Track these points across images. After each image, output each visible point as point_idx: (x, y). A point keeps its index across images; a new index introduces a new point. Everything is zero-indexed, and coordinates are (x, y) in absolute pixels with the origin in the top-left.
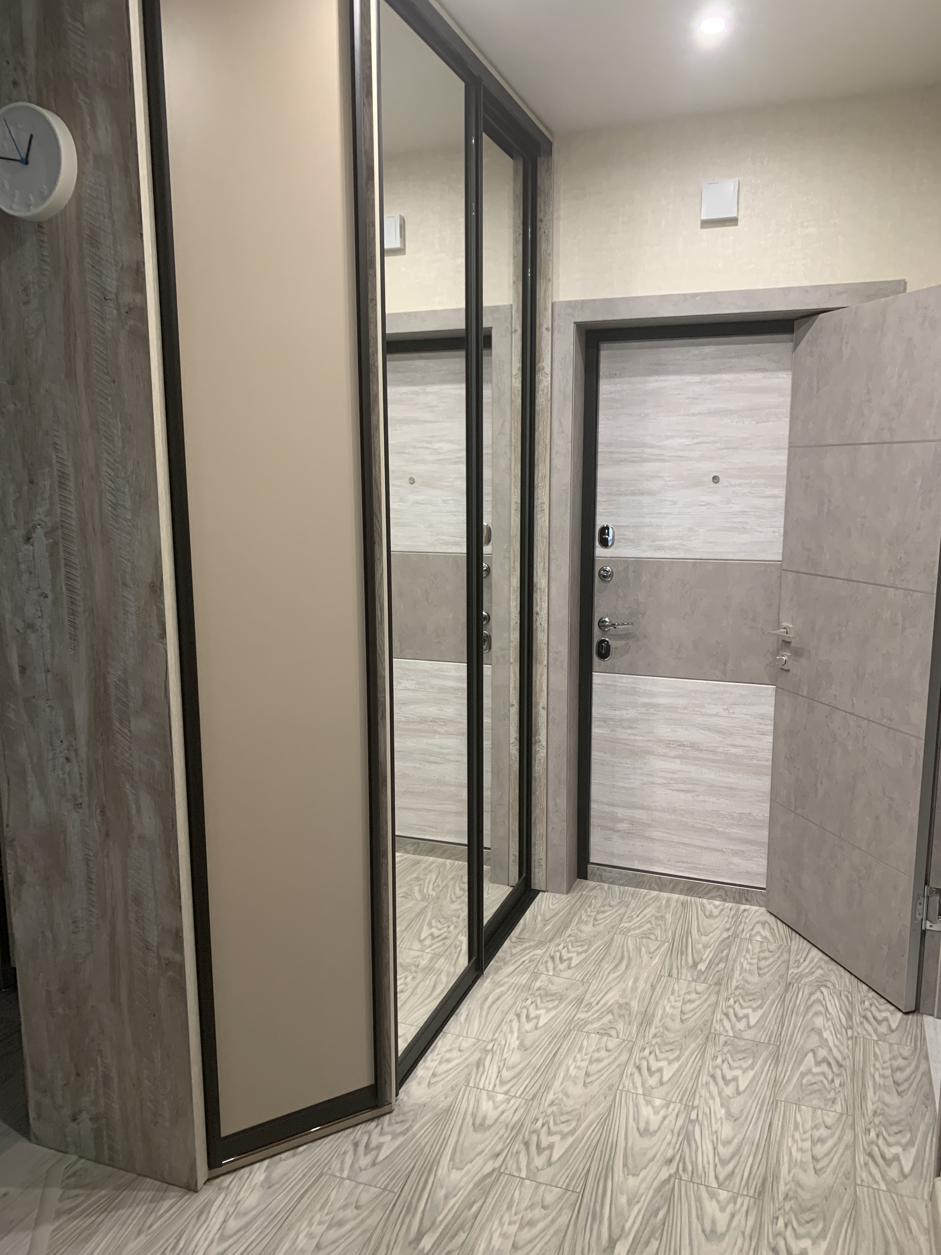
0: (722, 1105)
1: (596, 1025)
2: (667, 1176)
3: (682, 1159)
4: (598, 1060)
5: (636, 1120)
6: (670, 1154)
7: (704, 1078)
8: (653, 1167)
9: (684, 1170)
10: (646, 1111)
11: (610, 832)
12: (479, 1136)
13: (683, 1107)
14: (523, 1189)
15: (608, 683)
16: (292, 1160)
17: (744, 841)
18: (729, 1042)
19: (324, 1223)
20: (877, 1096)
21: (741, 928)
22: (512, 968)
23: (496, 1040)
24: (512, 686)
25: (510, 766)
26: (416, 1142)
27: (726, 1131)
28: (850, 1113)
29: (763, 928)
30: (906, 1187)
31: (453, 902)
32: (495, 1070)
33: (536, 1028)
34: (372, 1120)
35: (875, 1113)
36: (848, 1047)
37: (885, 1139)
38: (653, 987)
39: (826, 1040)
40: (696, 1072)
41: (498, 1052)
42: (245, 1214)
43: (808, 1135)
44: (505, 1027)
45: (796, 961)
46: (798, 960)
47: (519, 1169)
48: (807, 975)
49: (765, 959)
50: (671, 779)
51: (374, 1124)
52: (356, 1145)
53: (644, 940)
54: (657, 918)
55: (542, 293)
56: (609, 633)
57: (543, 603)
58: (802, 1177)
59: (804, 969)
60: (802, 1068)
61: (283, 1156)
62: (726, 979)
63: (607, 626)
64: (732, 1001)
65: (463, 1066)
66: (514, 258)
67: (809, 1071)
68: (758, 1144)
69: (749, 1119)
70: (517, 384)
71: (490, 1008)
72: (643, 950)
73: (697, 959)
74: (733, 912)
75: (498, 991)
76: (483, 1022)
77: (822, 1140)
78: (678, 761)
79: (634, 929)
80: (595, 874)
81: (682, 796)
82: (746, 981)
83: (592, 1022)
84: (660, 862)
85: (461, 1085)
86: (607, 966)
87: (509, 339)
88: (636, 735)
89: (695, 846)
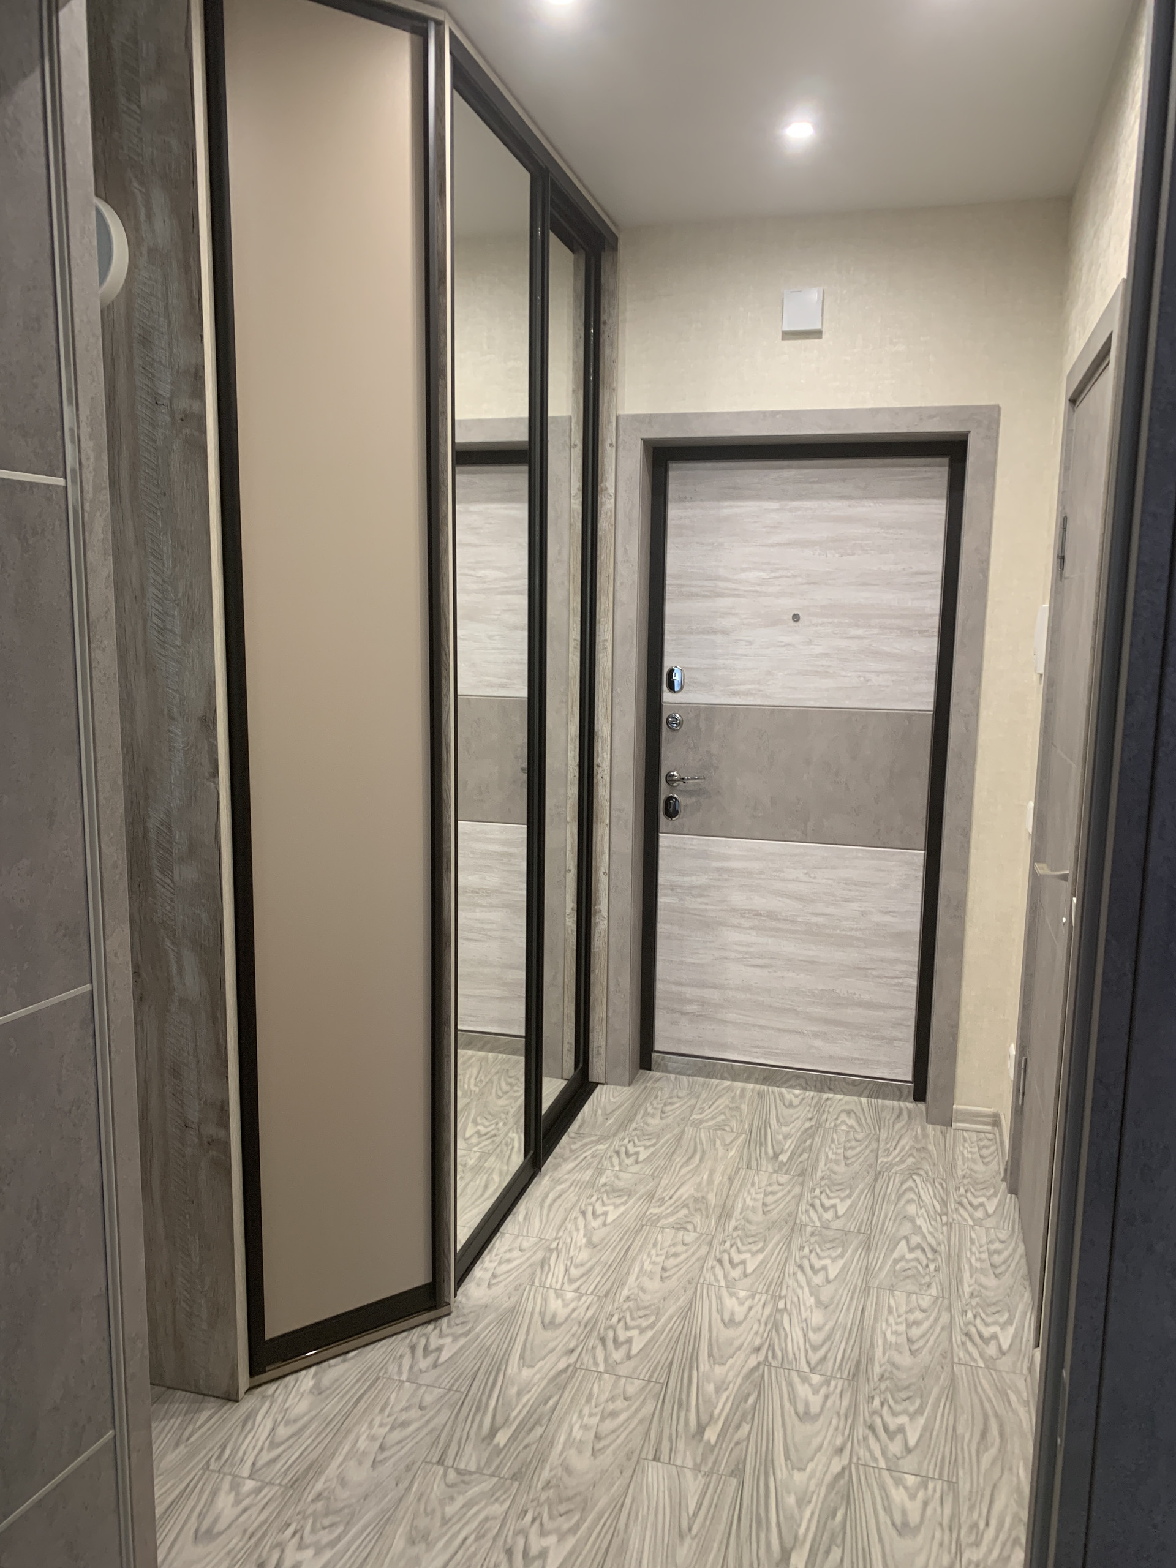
0: (811, 1294)
1: (671, 1220)
2: (755, 1363)
3: (771, 1347)
4: (676, 1255)
5: (720, 1312)
6: (758, 1342)
7: (791, 1268)
8: (741, 1356)
9: (774, 1356)
10: (730, 1303)
11: (677, 1015)
12: (549, 1334)
13: (769, 1297)
14: (602, 1383)
15: (677, 845)
16: (342, 1365)
17: (827, 1021)
18: (817, 1232)
19: (386, 1425)
20: (974, 1280)
21: (824, 1117)
22: (571, 1165)
23: (560, 1238)
24: (569, 848)
25: (565, 940)
26: (481, 1342)
27: (817, 1318)
28: (946, 1295)
29: (849, 1117)
30: (1004, 1363)
31: (500, 1097)
32: (562, 1269)
33: (604, 1225)
34: (429, 1322)
35: (972, 1295)
36: (942, 1233)
37: (982, 1319)
38: (731, 1180)
39: (920, 1227)
40: (782, 1263)
41: (564, 1250)
42: (295, 1421)
43: (903, 1319)
44: (569, 1225)
45: (885, 1150)
46: (888, 1149)
47: (596, 1364)
48: (896, 1164)
49: (852, 1148)
50: (746, 953)
51: (431, 1327)
52: (413, 1348)
53: (718, 1132)
54: (731, 1109)
55: (606, 405)
56: (678, 788)
57: (605, 754)
58: (897, 1358)
59: (895, 1158)
60: (895, 1255)
61: (332, 1362)
62: (810, 1170)
63: (676, 781)
64: (817, 1192)
65: (527, 1265)
66: (574, 363)
67: (902, 1258)
68: (851, 1329)
69: (840, 1306)
70: (577, 505)
71: (551, 1206)
72: (718, 1142)
73: (778, 1150)
74: (815, 1101)
75: (559, 1188)
76: (544, 1221)
77: (916, 1323)
78: (754, 933)
79: (707, 1121)
80: (659, 1065)
81: (758, 971)
82: (832, 1171)
83: (666, 1217)
84: (733, 1048)
85: (523, 1287)
86: (678, 1159)
87: (567, 455)
88: (707, 904)
89: (773, 1028)
